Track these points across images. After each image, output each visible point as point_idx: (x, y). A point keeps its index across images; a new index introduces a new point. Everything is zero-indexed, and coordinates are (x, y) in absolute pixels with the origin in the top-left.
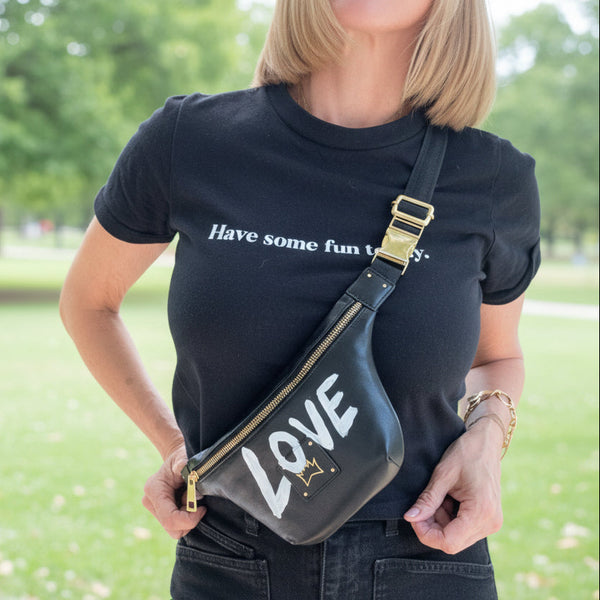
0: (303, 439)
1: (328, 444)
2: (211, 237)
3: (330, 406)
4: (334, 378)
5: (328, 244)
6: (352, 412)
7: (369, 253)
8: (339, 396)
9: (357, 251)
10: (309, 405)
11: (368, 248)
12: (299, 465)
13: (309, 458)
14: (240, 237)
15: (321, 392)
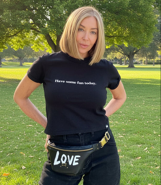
0: (67, 160)
1: (70, 164)
2: (56, 82)
3: (76, 160)
4: (79, 156)
5: (78, 82)
6: (77, 163)
7: (85, 84)
8: (78, 160)
9: (83, 84)
10: (73, 157)
11: (85, 83)
12: (64, 162)
13: (66, 163)
14: (62, 82)
15: (76, 156)
